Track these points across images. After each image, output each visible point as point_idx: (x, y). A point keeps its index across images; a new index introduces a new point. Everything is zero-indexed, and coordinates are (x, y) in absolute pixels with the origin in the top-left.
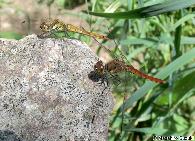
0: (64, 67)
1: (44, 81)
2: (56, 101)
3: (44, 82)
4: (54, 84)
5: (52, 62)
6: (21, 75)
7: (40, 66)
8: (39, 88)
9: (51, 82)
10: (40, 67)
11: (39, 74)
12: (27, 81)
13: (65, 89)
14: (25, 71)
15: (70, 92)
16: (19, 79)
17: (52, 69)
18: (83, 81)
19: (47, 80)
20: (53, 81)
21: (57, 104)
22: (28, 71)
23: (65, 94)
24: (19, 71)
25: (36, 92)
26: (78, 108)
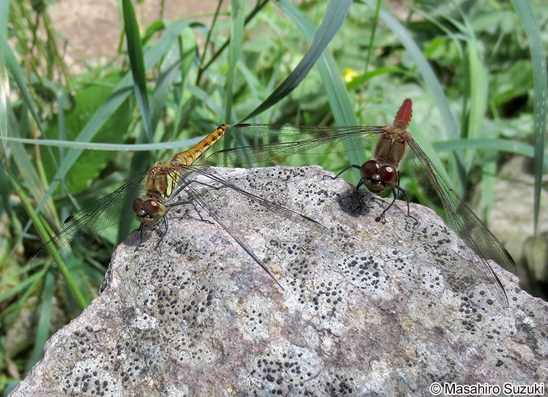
0: (298, 245)
1: (313, 308)
2: (385, 317)
3: (316, 309)
4: (340, 292)
5: (269, 259)
6: (255, 349)
7: (262, 291)
8: (329, 331)
9: (331, 295)
10: (265, 294)
11: (287, 308)
12: (289, 345)
13: (366, 280)
14: (250, 332)
15: (376, 275)
16: (264, 361)
17: (289, 270)
18: (359, 232)
19: (315, 301)
20: (329, 289)
21: (396, 320)
22: (257, 326)
23: (376, 287)
24: (241, 346)
25: (338, 345)
26: (427, 286)
